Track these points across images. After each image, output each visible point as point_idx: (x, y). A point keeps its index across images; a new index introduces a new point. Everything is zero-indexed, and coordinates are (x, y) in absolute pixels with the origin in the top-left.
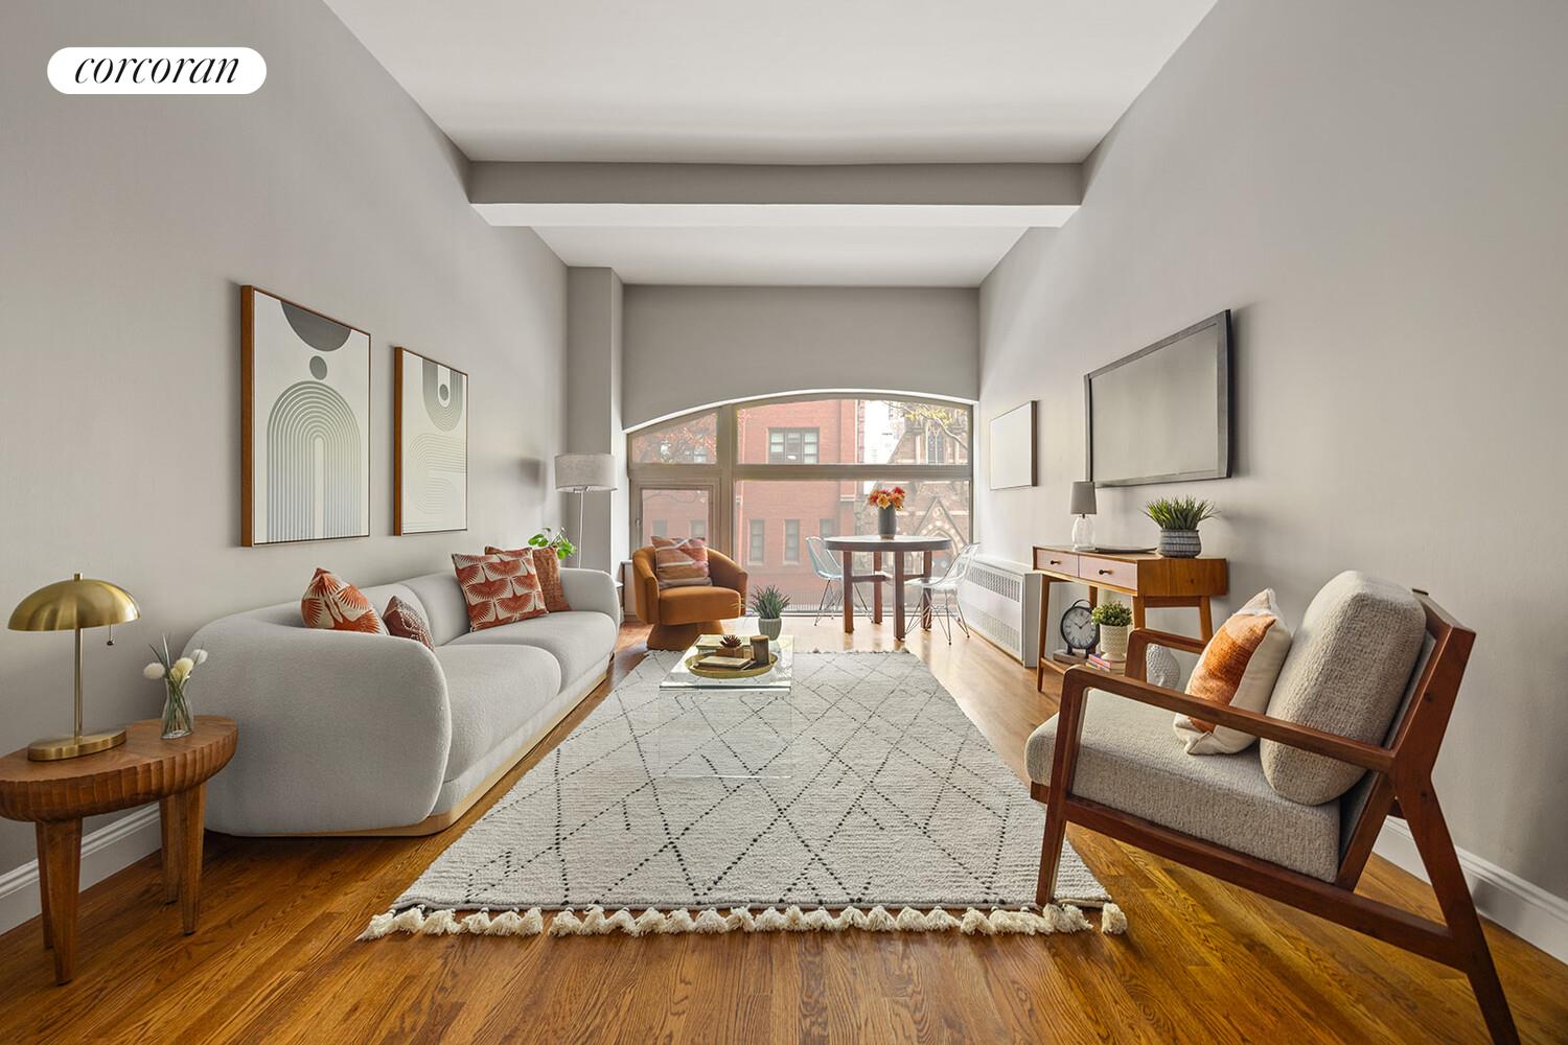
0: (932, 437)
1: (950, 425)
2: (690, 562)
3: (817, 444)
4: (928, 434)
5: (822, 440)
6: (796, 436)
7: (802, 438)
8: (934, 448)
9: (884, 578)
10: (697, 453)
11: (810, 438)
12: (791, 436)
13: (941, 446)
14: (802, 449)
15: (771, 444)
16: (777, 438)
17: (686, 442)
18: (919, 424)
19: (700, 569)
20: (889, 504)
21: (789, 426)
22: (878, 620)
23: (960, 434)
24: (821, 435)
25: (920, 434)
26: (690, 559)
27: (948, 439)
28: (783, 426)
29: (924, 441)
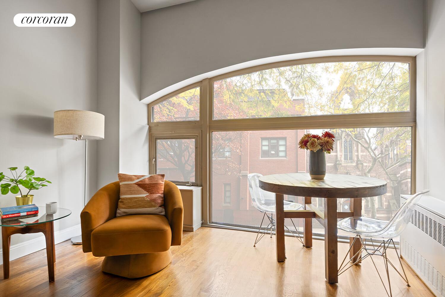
0: (346, 141)
1: (355, 135)
2: (144, 195)
3: (286, 145)
4: (343, 140)
5: (288, 144)
6: (275, 141)
7: (278, 142)
8: (347, 147)
9: (314, 215)
10: (226, 150)
11: (282, 142)
12: (272, 141)
13: (351, 146)
14: (278, 149)
15: (262, 146)
16: (265, 143)
17: (221, 145)
18: (339, 135)
19: (154, 200)
20: (319, 147)
21: (271, 136)
22: (308, 245)
23: (361, 139)
24: (288, 141)
25: (339, 140)
26: (145, 192)
27: (354, 142)
28: (268, 136)
29: (342, 144)
